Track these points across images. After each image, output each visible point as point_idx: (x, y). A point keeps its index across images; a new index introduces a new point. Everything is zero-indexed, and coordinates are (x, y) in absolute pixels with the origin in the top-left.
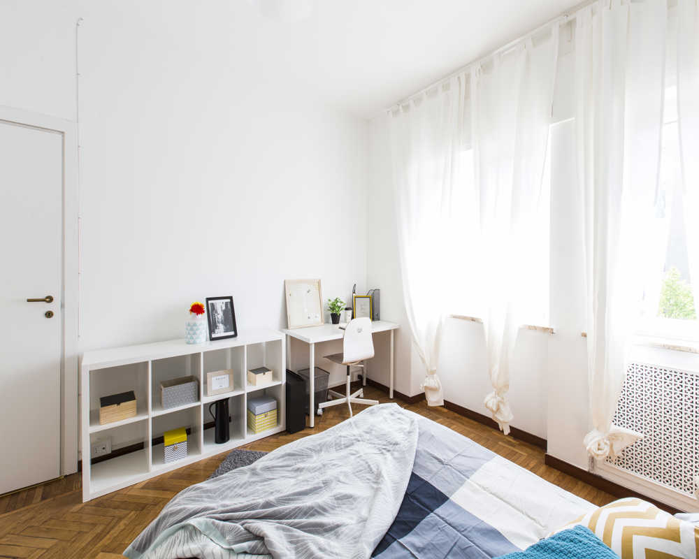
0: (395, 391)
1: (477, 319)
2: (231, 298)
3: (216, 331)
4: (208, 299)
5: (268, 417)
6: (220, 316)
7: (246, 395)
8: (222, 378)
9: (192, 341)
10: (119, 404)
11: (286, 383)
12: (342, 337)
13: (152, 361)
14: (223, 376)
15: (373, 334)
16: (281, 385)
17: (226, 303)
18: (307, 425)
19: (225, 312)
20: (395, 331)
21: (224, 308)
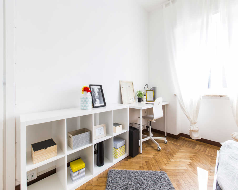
0: (167, 133)
1: (223, 95)
2: (101, 86)
3: (96, 103)
4: (90, 85)
5: (122, 149)
6: (97, 95)
7: (113, 138)
8: (100, 129)
9: (85, 108)
10: (46, 148)
11: (129, 130)
12: (152, 107)
13: (67, 119)
14: (101, 128)
15: (162, 106)
16: (127, 132)
17: (99, 88)
18: (139, 152)
19: (99, 93)
20: (167, 105)
21: (98, 91)
